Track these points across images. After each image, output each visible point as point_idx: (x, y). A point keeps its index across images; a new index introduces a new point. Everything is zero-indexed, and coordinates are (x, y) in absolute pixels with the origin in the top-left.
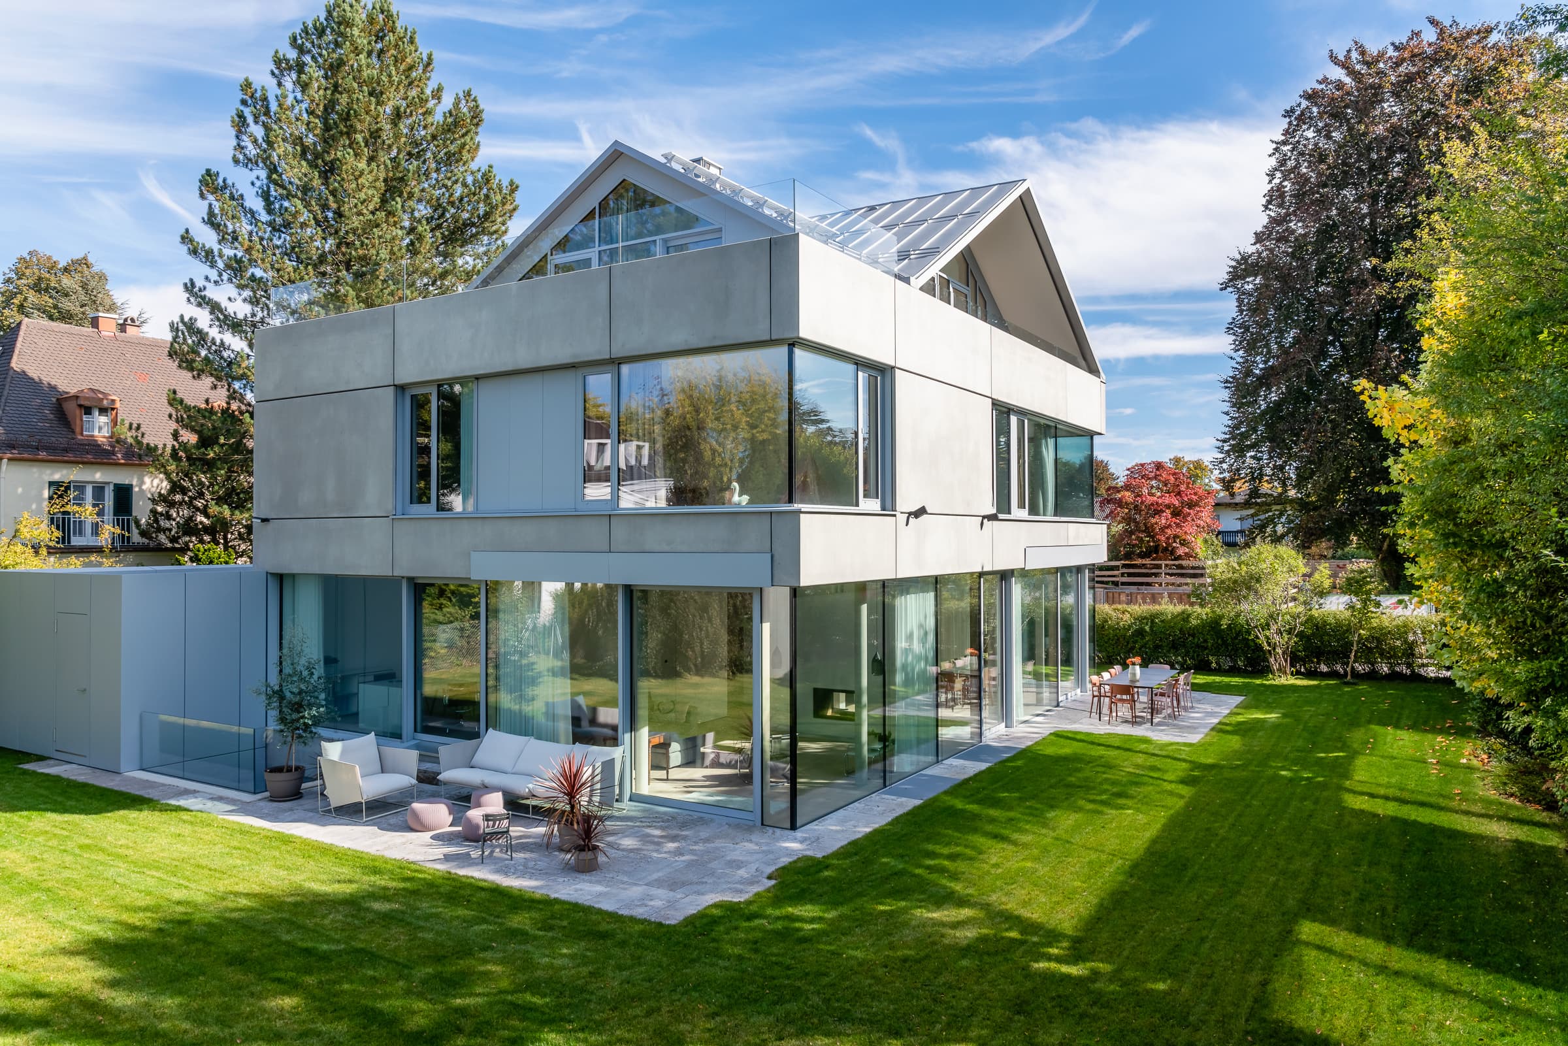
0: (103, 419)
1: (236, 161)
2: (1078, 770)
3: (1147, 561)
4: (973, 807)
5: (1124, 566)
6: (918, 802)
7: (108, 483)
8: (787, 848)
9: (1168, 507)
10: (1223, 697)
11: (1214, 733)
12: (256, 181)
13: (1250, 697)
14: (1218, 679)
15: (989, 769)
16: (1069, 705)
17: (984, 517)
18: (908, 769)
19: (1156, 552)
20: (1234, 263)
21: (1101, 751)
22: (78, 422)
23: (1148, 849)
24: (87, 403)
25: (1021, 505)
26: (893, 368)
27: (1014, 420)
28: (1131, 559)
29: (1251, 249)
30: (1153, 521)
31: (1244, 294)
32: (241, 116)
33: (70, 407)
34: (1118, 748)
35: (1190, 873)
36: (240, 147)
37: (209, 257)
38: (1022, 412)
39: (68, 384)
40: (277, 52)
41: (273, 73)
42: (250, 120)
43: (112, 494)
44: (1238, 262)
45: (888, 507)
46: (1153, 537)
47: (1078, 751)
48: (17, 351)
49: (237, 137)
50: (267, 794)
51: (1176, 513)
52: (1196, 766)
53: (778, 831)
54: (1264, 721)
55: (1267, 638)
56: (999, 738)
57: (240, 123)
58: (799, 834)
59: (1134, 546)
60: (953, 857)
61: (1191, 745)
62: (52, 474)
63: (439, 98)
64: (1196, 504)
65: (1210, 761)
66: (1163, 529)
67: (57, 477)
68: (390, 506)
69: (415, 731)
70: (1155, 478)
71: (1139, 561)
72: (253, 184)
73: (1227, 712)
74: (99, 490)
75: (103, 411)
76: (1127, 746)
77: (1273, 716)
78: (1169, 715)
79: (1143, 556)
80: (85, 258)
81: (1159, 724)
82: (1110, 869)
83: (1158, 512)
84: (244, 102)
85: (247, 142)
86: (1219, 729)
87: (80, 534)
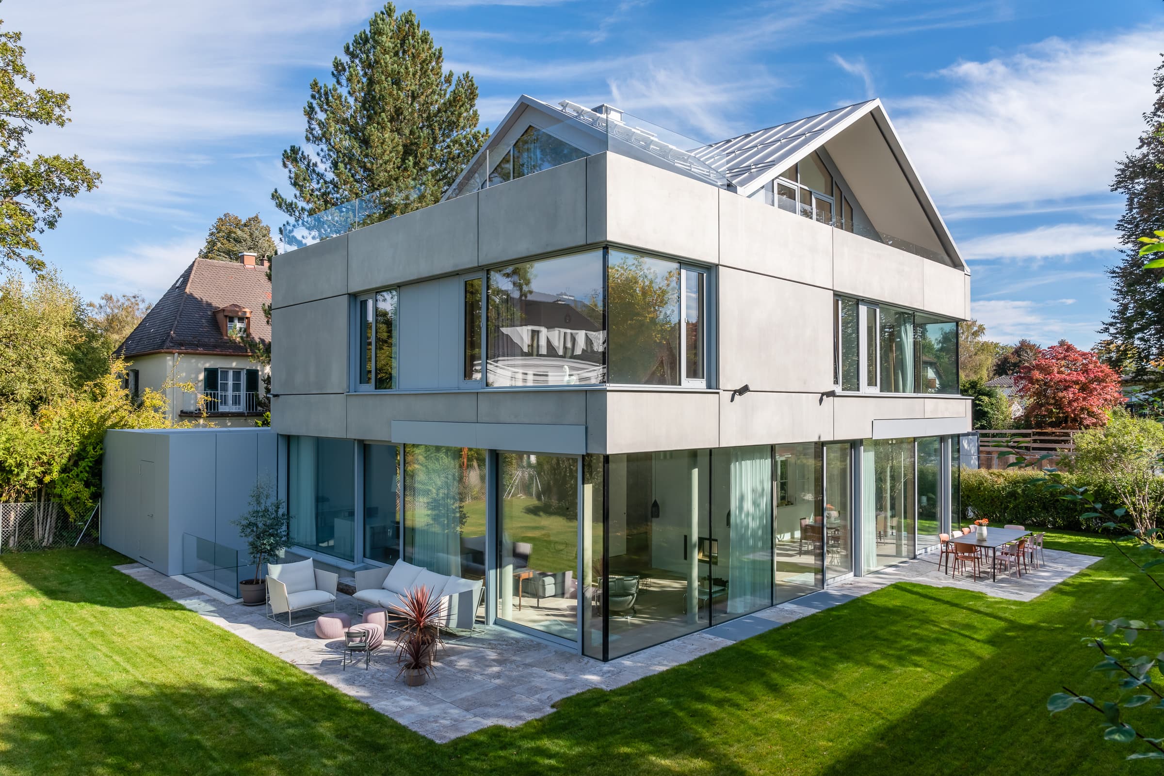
0: (239, 325)
1: (308, 139)
2: (894, 623)
3: (1057, 430)
4: (772, 653)
5: (1034, 434)
6: (730, 643)
7: (243, 369)
8: (587, 680)
9: (1076, 383)
10: (1080, 557)
11: (1051, 593)
12: (320, 152)
13: (1108, 558)
14: (1083, 539)
15: (814, 615)
16: (925, 558)
17: (823, 394)
18: (741, 610)
19: (1066, 422)
20: (1122, 167)
21: (928, 605)
22: (225, 327)
23: (915, 710)
24: (230, 314)
25: (871, 382)
26: (717, 265)
27: (863, 310)
28: (1041, 427)
29: (1138, 154)
30: (1060, 394)
31: (1134, 193)
32: (311, 107)
33: (220, 317)
34: (947, 603)
35: (943, 742)
36: (311, 130)
37: (290, 208)
38: (873, 303)
39: (219, 303)
40: (336, 58)
41: (333, 74)
42: (317, 109)
43: (245, 376)
44: (1127, 166)
45: (713, 385)
46: (1061, 408)
47: (908, 604)
48: (190, 281)
49: (309, 122)
50: (242, 600)
51: (1084, 388)
52: (1013, 625)
53: (592, 661)
54: (1109, 583)
55: (1134, 504)
56: (842, 587)
57: (310, 112)
58: (606, 667)
59: (1044, 416)
60: (720, 703)
61: (1021, 603)
62: (205, 363)
63: (450, 82)
64: (1103, 381)
65: (1030, 622)
66: (1070, 403)
67: (207, 365)
68: (345, 386)
69: (364, 556)
70: (1064, 358)
71: (1049, 430)
72: (318, 154)
73: (1077, 572)
74: (237, 374)
75: (241, 319)
76: (956, 601)
77: (1119, 579)
78: (1015, 573)
79: (1052, 425)
80: (257, 217)
81: (1002, 581)
82: (866, 729)
83: (1066, 388)
84: (313, 97)
85: (315, 125)
86: (1057, 590)
87: (225, 404)
